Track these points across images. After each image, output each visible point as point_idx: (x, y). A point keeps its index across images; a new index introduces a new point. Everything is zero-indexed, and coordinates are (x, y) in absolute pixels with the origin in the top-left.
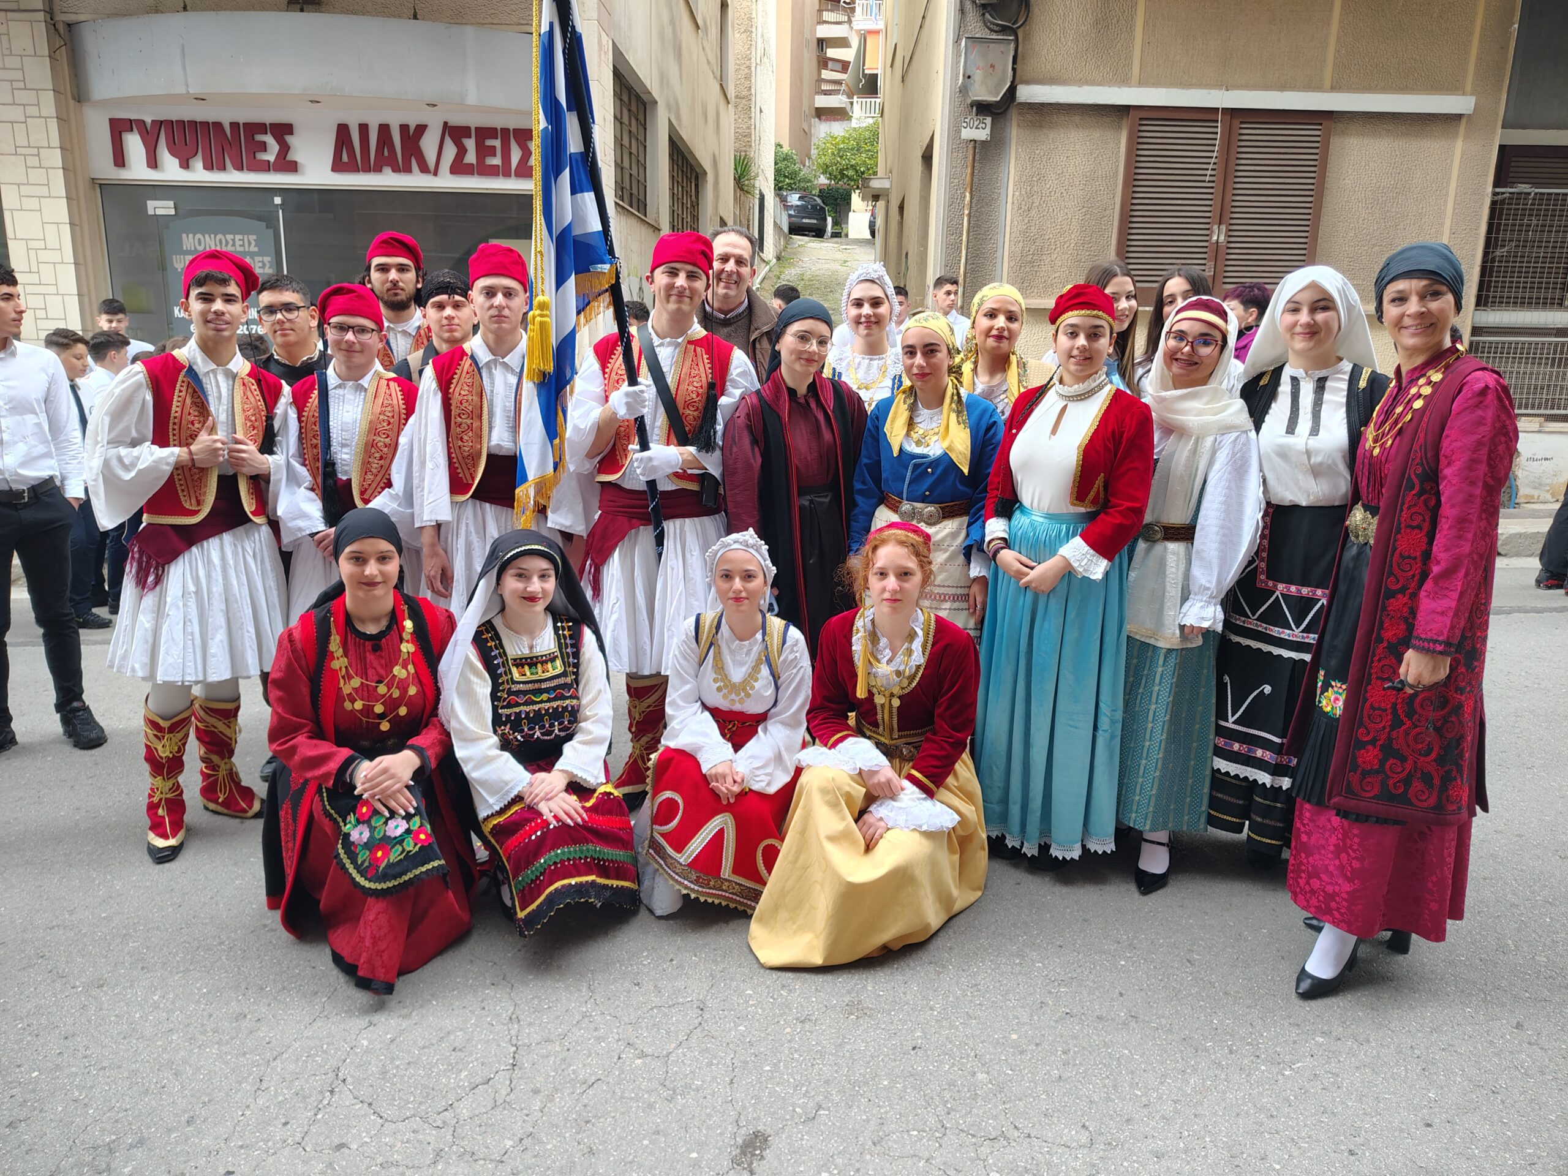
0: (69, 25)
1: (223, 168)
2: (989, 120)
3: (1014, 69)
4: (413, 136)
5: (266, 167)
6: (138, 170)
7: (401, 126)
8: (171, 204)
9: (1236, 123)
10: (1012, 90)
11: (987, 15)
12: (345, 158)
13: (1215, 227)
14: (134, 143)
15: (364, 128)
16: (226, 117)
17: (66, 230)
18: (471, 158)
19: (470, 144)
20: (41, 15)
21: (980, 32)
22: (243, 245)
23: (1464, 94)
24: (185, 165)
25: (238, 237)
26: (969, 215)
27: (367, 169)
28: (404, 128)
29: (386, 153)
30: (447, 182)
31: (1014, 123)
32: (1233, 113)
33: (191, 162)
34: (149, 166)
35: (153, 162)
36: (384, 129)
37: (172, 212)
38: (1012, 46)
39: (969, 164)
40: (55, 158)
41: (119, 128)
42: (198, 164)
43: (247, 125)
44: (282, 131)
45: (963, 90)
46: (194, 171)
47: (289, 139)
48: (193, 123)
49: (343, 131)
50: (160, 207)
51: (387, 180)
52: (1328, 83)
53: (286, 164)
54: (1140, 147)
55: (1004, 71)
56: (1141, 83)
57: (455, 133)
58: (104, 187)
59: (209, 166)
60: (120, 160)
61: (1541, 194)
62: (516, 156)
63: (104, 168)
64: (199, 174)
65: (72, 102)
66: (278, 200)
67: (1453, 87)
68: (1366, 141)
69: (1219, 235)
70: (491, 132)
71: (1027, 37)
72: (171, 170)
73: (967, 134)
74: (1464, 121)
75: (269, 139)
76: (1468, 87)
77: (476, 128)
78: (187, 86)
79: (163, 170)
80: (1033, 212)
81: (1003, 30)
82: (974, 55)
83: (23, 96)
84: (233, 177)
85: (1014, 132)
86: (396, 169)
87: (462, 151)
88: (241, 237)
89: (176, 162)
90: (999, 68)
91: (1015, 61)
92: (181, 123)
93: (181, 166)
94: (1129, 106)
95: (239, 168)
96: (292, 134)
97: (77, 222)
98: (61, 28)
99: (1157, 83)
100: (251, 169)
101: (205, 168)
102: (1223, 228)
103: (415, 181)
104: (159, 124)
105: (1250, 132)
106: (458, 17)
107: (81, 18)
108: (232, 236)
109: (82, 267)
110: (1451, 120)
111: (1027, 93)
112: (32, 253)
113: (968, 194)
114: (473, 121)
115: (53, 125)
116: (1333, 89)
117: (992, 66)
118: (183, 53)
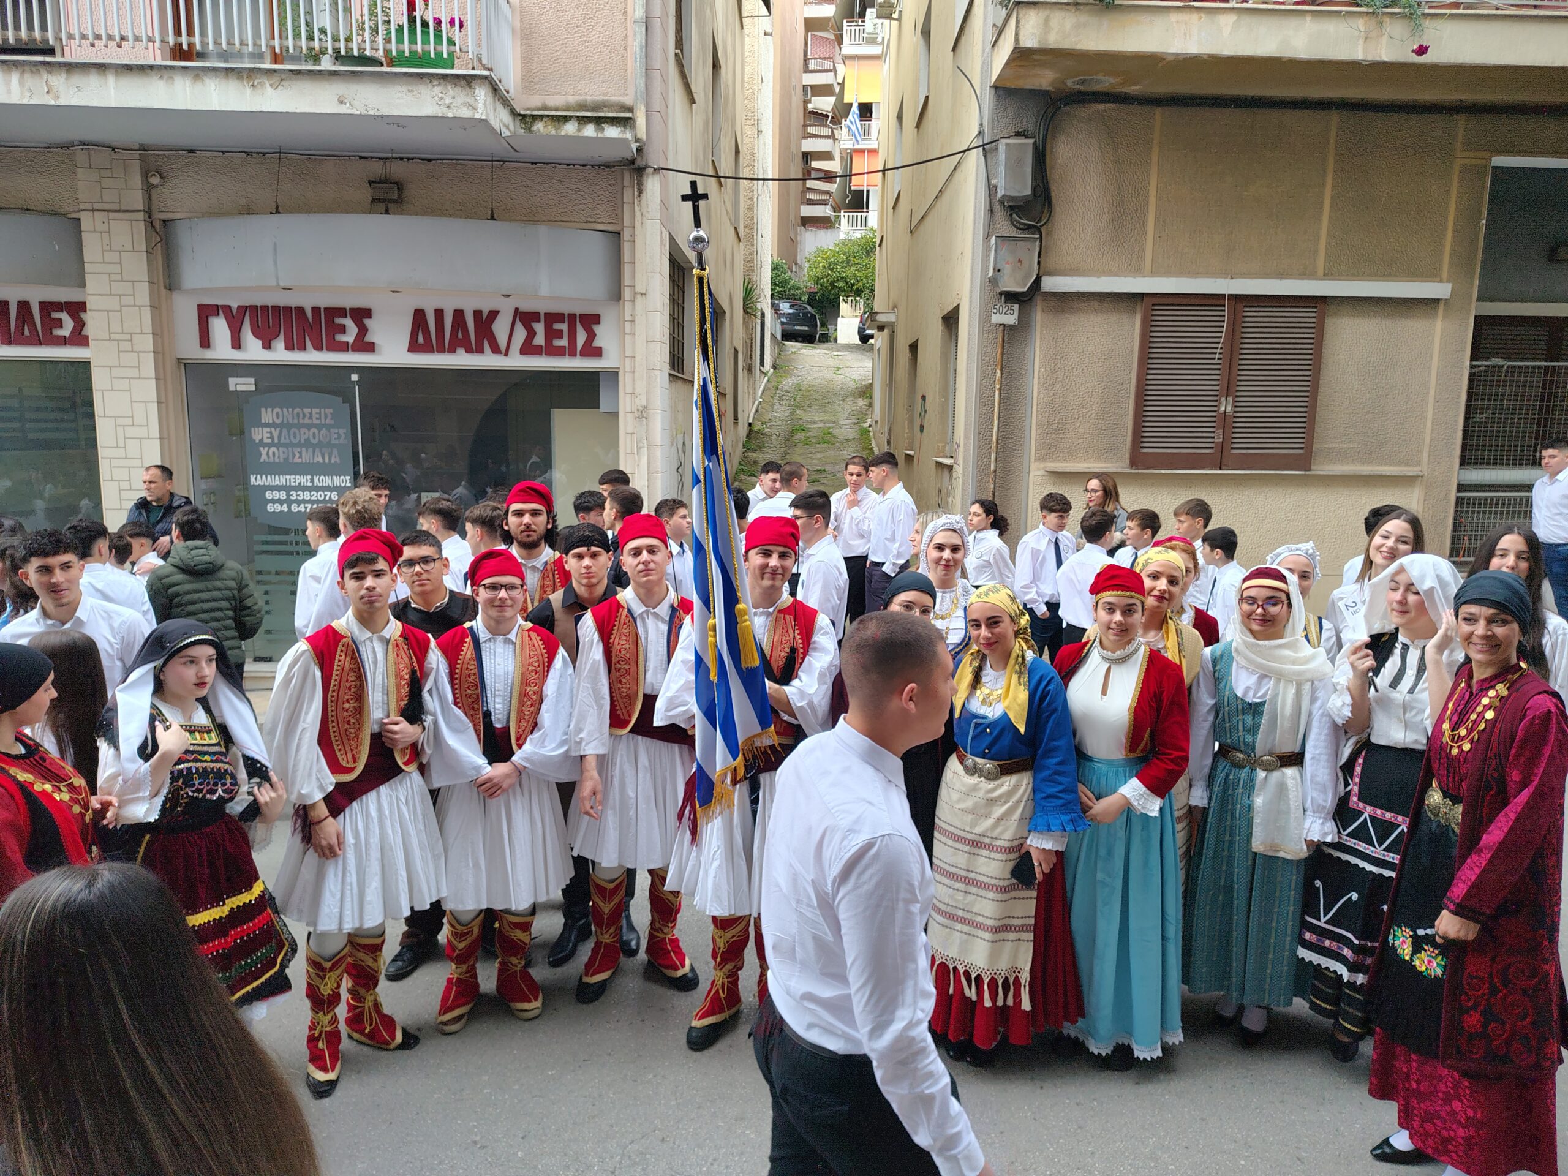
0: (164, 221)
1: (303, 348)
2: (1016, 307)
3: (1039, 263)
4: (485, 321)
5: (344, 347)
6: (222, 350)
7: (475, 312)
8: (252, 380)
9: (1240, 306)
10: (1038, 281)
11: (1014, 216)
12: (421, 340)
13: (1223, 399)
14: (219, 327)
15: (439, 314)
16: (308, 304)
17: (154, 408)
18: (540, 340)
19: (539, 328)
20: (141, 216)
21: (1010, 231)
22: (320, 418)
23: (1441, 281)
24: (267, 346)
25: (315, 411)
26: (1000, 389)
27: (441, 350)
28: (477, 313)
29: (460, 336)
30: (517, 361)
31: (1039, 308)
32: (1238, 299)
33: (274, 343)
34: (233, 347)
35: (237, 344)
36: (459, 314)
37: (253, 388)
38: (1038, 243)
39: (999, 344)
40: (147, 342)
41: (206, 313)
42: (279, 344)
43: (328, 310)
44: (361, 315)
45: (993, 281)
46: (276, 350)
47: (367, 322)
48: (276, 308)
49: (419, 316)
50: (242, 384)
51: (461, 360)
52: (1320, 272)
53: (364, 345)
54: (1153, 329)
55: (1031, 266)
56: (1154, 273)
57: (526, 318)
58: (189, 367)
59: (289, 347)
60: (205, 341)
61: (1514, 367)
62: (581, 337)
63: (191, 350)
64: (280, 354)
65: (163, 291)
66: (355, 377)
67: (1431, 275)
68: (1357, 321)
69: (1226, 406)
70: (559, 317)
71: (1049, 233)
72: (253, 350)
73: (997, 319)
74: (1442, 304)
75: (348, 322)
76: (1445, 274)
77: (545, 314)
78: (277, 278)
79: (246, 350)
80: (1057, 386)
81: (1028, 228)
82: (1003, 251)
83: (119, 288)
84: (312, 357)
85: (1039, 316)
86: (469, 350)
87: (531, 334)
88: (318, 410)
89: (259, 343)
90: (1026, 263)
91: (1039, 256)
92: (265, 308)
93: (264, 347)
94: (1143, 294)
95: (319, 348)
96: (370, 317)
97: (163, 400)
98: (157, 225)
99: (1168, 273)
100: (328, 349)
101: (286, 349)
102: (1230, 399)
103: (487, 361)
104: (243, 309)
105: (1252, 314)
106: (531, 217)
107: (178, 216)
108: (309, 410)
109: (166, 441)
110: (1429, 304)
111: (1050, 284)
112: (120, 429)
113: (998, 371)
114: (542, 308)
115: (147, 313)
116: (1327, 275)
117: (1020, 261)
118: (275, 250)
